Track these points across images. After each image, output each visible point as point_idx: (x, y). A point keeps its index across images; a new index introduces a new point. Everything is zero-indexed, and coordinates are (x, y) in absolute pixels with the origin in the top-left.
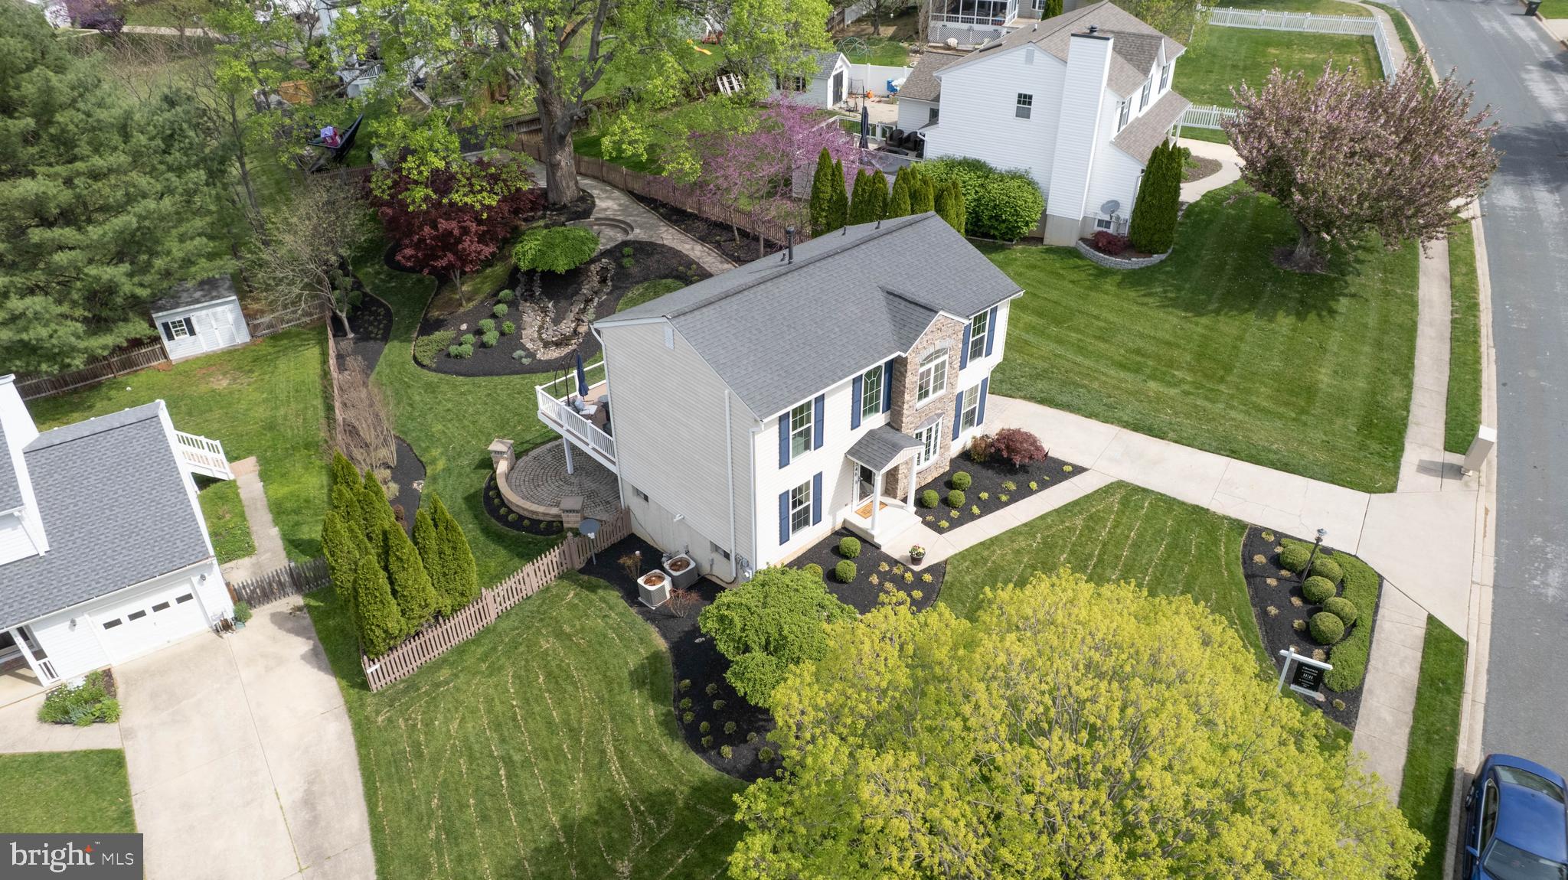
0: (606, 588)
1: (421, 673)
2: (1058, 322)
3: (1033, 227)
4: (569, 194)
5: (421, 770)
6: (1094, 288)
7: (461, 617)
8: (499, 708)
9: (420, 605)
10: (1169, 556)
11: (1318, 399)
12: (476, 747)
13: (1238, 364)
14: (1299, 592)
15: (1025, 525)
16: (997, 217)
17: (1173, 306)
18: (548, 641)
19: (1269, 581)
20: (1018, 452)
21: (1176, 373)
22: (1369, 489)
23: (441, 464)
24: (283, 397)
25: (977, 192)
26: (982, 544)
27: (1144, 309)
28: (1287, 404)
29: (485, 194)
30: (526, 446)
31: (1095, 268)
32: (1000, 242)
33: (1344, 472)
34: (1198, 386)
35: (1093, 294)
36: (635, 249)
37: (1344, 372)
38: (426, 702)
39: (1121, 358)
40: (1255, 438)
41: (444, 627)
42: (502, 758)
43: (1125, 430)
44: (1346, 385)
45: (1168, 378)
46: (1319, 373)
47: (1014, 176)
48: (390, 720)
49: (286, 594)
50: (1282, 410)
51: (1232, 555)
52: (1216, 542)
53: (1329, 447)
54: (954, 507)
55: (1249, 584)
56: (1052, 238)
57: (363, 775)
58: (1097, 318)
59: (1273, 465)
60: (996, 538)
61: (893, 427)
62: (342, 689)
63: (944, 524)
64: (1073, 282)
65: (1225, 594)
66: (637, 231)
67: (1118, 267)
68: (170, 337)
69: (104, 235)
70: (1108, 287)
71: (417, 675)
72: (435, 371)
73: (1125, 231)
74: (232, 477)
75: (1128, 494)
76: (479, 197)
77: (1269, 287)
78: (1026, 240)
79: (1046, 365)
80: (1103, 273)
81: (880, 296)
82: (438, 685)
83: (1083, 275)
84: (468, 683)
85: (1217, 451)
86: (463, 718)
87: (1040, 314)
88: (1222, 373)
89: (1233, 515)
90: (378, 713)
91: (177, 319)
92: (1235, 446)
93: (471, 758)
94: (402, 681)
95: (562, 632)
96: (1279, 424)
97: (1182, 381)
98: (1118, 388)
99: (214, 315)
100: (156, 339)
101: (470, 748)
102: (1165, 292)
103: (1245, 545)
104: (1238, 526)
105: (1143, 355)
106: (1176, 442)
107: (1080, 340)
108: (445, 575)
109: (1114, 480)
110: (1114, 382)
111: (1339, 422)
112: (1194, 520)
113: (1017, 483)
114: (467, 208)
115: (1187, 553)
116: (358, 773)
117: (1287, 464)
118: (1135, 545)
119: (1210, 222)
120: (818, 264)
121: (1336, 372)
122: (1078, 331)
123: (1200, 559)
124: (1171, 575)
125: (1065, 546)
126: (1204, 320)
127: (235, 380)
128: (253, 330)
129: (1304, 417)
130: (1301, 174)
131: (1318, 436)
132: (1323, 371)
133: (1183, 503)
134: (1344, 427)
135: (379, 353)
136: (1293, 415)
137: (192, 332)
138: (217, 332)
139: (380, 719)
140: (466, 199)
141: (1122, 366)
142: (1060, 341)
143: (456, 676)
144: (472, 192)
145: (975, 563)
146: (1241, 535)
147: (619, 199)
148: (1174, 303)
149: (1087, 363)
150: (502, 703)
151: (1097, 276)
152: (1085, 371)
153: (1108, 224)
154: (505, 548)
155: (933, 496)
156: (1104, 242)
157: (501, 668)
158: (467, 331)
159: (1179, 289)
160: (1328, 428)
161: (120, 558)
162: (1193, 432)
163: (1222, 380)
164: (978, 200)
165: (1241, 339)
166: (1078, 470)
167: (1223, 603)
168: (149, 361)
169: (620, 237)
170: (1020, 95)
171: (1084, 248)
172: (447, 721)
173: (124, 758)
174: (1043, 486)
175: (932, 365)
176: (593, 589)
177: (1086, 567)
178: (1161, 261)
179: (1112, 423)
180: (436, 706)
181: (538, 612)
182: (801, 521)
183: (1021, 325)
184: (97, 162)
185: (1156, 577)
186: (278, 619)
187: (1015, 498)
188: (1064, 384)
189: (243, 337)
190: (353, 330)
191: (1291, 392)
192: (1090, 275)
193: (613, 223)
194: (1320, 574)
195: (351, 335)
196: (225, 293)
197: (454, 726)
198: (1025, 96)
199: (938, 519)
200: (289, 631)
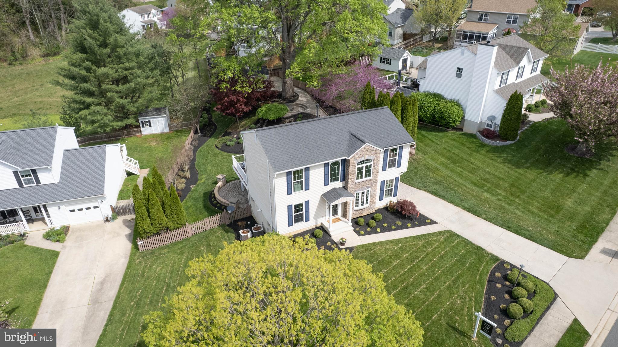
0: (232, 233)
1: (158, 249)
2: (454, 163)
3: (457, 123)
4: (290, 94)
5: (140, 281)
6: (477, 151)
7: (176, 232)
8: (176, 266)
9: (159, 223)
10: (455, 265)
11: (561, 212)
12: (162, 278)
13: (528, 191)
14: (510, 293)
15: (397, 240)
16: (442, 117)
17: (508, 163)
18: (203, 247)
19: (498, 285)
20: (405, 210)
21: (498, 191)
22: (569, 255)
23: (203, 181)
24: (169, 151)
25: (435, 106)
26: (374, 243)
27: (494, 163)
28: (545, 212)
29: (247, 88)
30: (233, 179)
31: (480, 143)
32: (443, 128)
33: (560, 245)
34: (506, 197)
35: (475, 154)
36: (304, 116)
37: (581, 202)
38: (155, 259)
39: (476, 181)
40: (522, 223)
41: (170, 234)
42: (167, 283)
43: (464, 210)
44: (579, 208)
45: (494, 192)
46: (567, 200)
47: (452, 101)
48: (140, 262)
49: (131, 214)
50: (541, 214)
51: (485, 270)
52: (480, 263)
53: (557, 233)
54: (370, 227)
55: (488, 284)
56: (467, 129)
57: (123, 278)
58: (472, 163)
59: (525, 236)
60: (381, 242)
61: (345, 189)
62: (132, 248)
63: (362, 232)
64: (468, 148)
65: (474, 286)
66: (308, 109)
67: (491, 144)
68: (143, 127)
69: (123, 88)
70: (483, 152)
71: (157, 249)
72: (220, 149)
73: (498, 129)
74: (139, 174)
75: (450, 236)
76: (245, 88)
77: (558, 160)
78: (456, 129)
79: (442, 179)
80: (483, 145)
81: (348, 135)
82: (161, 254)
83: (474, 146)
84: (171, 256)
85: (501, 226)
86: (163, 267)
87: (448, 159)
88: (519, 194)
89: (495, 254)
90: (138, 258)
91: (146, 120)
92: (511, 225)
93: (158, 282)
94: (151, 250)
95: (209, 245)
96: (537, 219)
97: (500, 195)
98: (469, 193)
99: (158, 121)
100: (139, 126)
101: (160, 278)
102: (507, 157)
103: (495, 267)
104: (495, 258)
105: (486, 181)
106: (484, 219)
107: (462, 171)
108: (172, 215)
109: (447, 229)
110: (469, 190)
111: (568, 223)
112: (475, 252)
113: (402, 223)
114: (241, 93)
115: (464, 265)
116: (122, 277)
117: (532, 237)
118: (442, 257)
119: (542, 130)
120: (326, 119)
121: (576, 202)
122: (462, 168)
123: (468, 269)
124: (452, 273)
125: (409, 251)
126: (520, 171)
127: (158, 143)
128: (171, 127)
129: (551, 219)
130: (575, 110)
131: (553, 228)
132: (570, 200)
133: (474, 245)
134: (570, 226)
135: (206, 141)
136: (546, 217)
137: (150, 126)
138: (158, 127)
139: (137, 261)
140: (240, 89)
141: (475, 184)
142: (452, 171)
143: (168, 252)
144: (243, 87)
145: (366, 250)
146: (494, 263)
147: (308, 98)
148: (510, 162)
149: (461, 181)
150: (178, 265)
151: (479, 147)
152: (458, 184)
153: (491, 126)
154: (208, 212)
155: (362, 221)
156: (488, 133)
157: (184, 253)
158: (236, 137)
159: (514, 156)
160: (561, 225)
161: (78, 189)
162: (494, 216)
163: (518, 197)
164: (435, 110)
165: (534, 181)
166: (433, 222)
167: (471, 289)
168: (136, 134)
169: (302, 111)
170: (458, 68)
171: (479, 135)
172: (157, 268)
173: (59, 255)
174: (414, 226)
175: (364, 165)
176: (227, 232)
177: (414, 261)
178: (511, 144)
179: (459, 207)
180: (157, 261)
181: (206, 236)
182: (299, 219)
183: (438, 162)
184: (127, 65)
185: (444, 272)
186: (125, 222)
187: (398, 228)
188: (446, 188)
189: (167, 130)
190: (201, 132)
191: (549, 207)
192: (477, 146)
193: (302, 106)
194: (522, 287)
195: (200, 134)
196: (163, 114)
197: (159, 269)
198: (460, 69)
199: (360, 230)
200: (126, 226)
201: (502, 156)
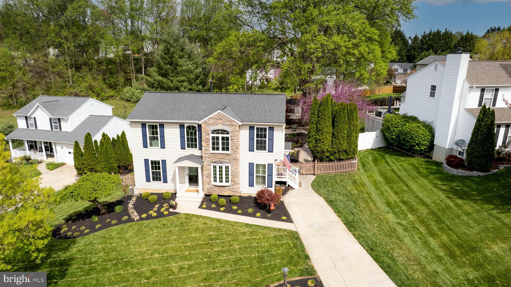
10: (251, 259)
13: (448, 223)
21: (409, 215)
34: (411, 223)
39: (393, 202)
40: (396, 251)
43: (341, 222)
45: (401, 216)
47: (424, 124)
50: (439, 249)
56: (435, 157)
58: (407, 186)
61: (202, 157)
79: (357, 193)
85: (365, 246)
87: (386, 179)
88: (433, 223)
96: (424, 252)
97: (406, 220)
103: (297, 280)
104: (309, 272)
105: (405, 204)
107: (387, 191)
109: (294, 230)
110: (374, 208)
113: (254, 211)
115: (260, 263)
117: (389, 267)
118: (247, 248)
122: (392, 188)
124: (236, 264)
129: (446, 258)
131: (436, 267)
141: (388, 204)
146: (303, 276)
155: (214, 197)
156: (452, 161)
164: (401, 131)
166: (289, 221)
170: (432, 86)
171: (444, 163)
175: (220, 136)
179: (341, 218)
182: (156, 177)
199: (206, 204)
201: (453, 184)
